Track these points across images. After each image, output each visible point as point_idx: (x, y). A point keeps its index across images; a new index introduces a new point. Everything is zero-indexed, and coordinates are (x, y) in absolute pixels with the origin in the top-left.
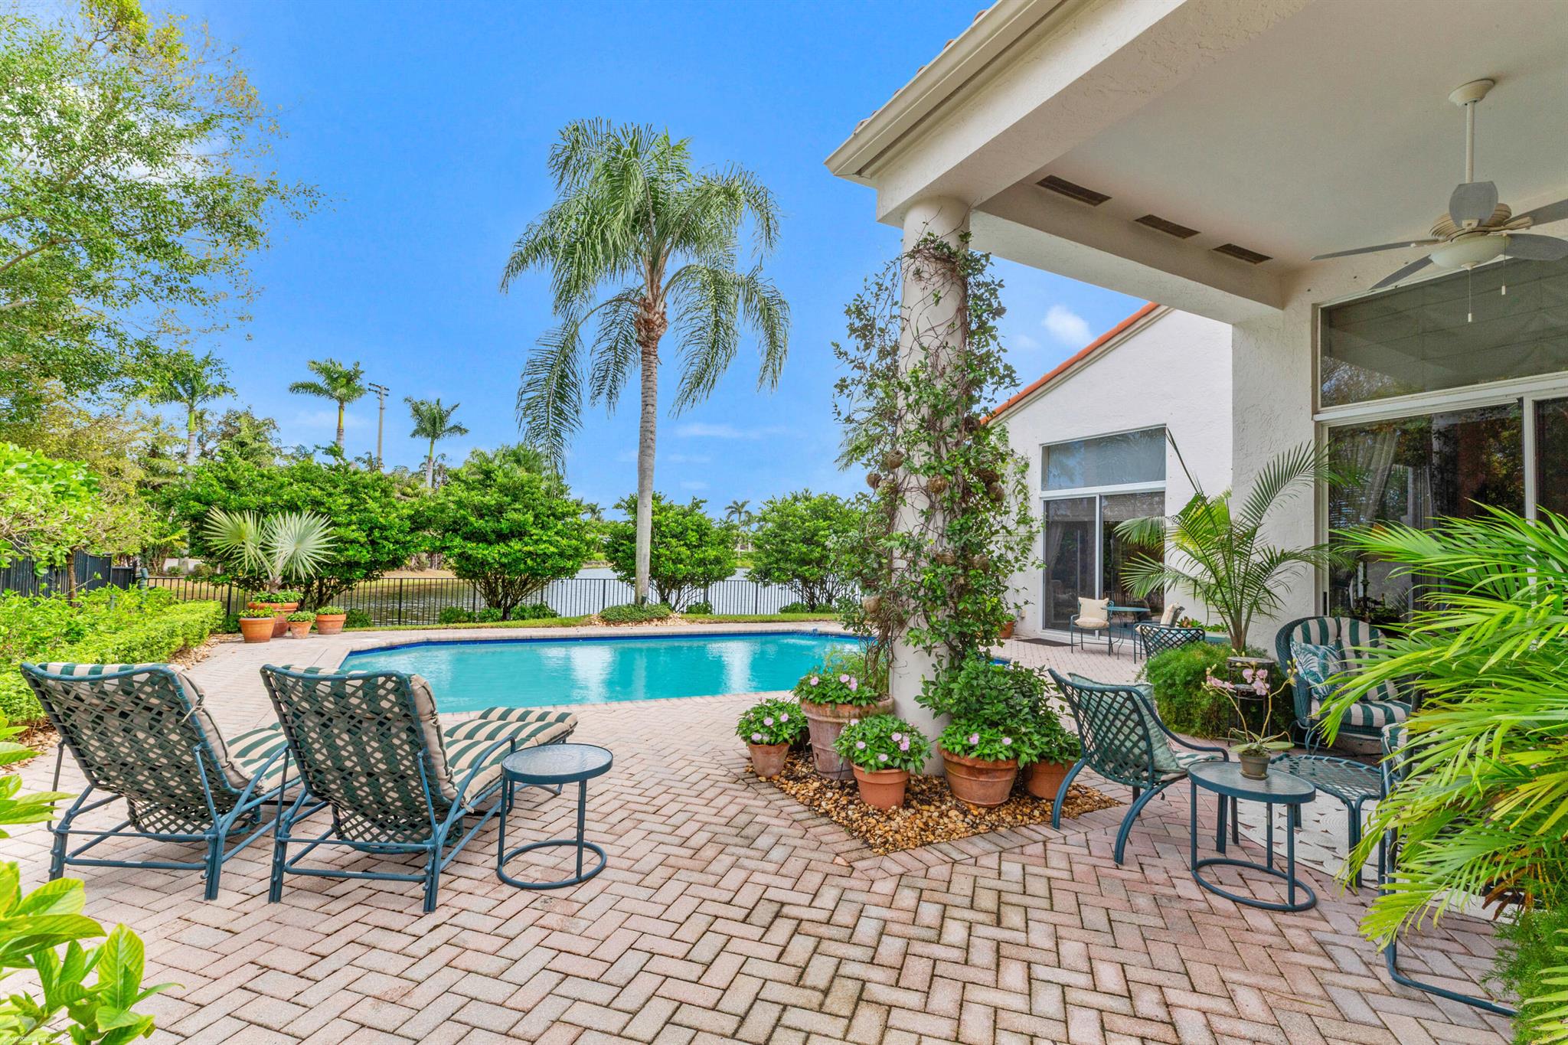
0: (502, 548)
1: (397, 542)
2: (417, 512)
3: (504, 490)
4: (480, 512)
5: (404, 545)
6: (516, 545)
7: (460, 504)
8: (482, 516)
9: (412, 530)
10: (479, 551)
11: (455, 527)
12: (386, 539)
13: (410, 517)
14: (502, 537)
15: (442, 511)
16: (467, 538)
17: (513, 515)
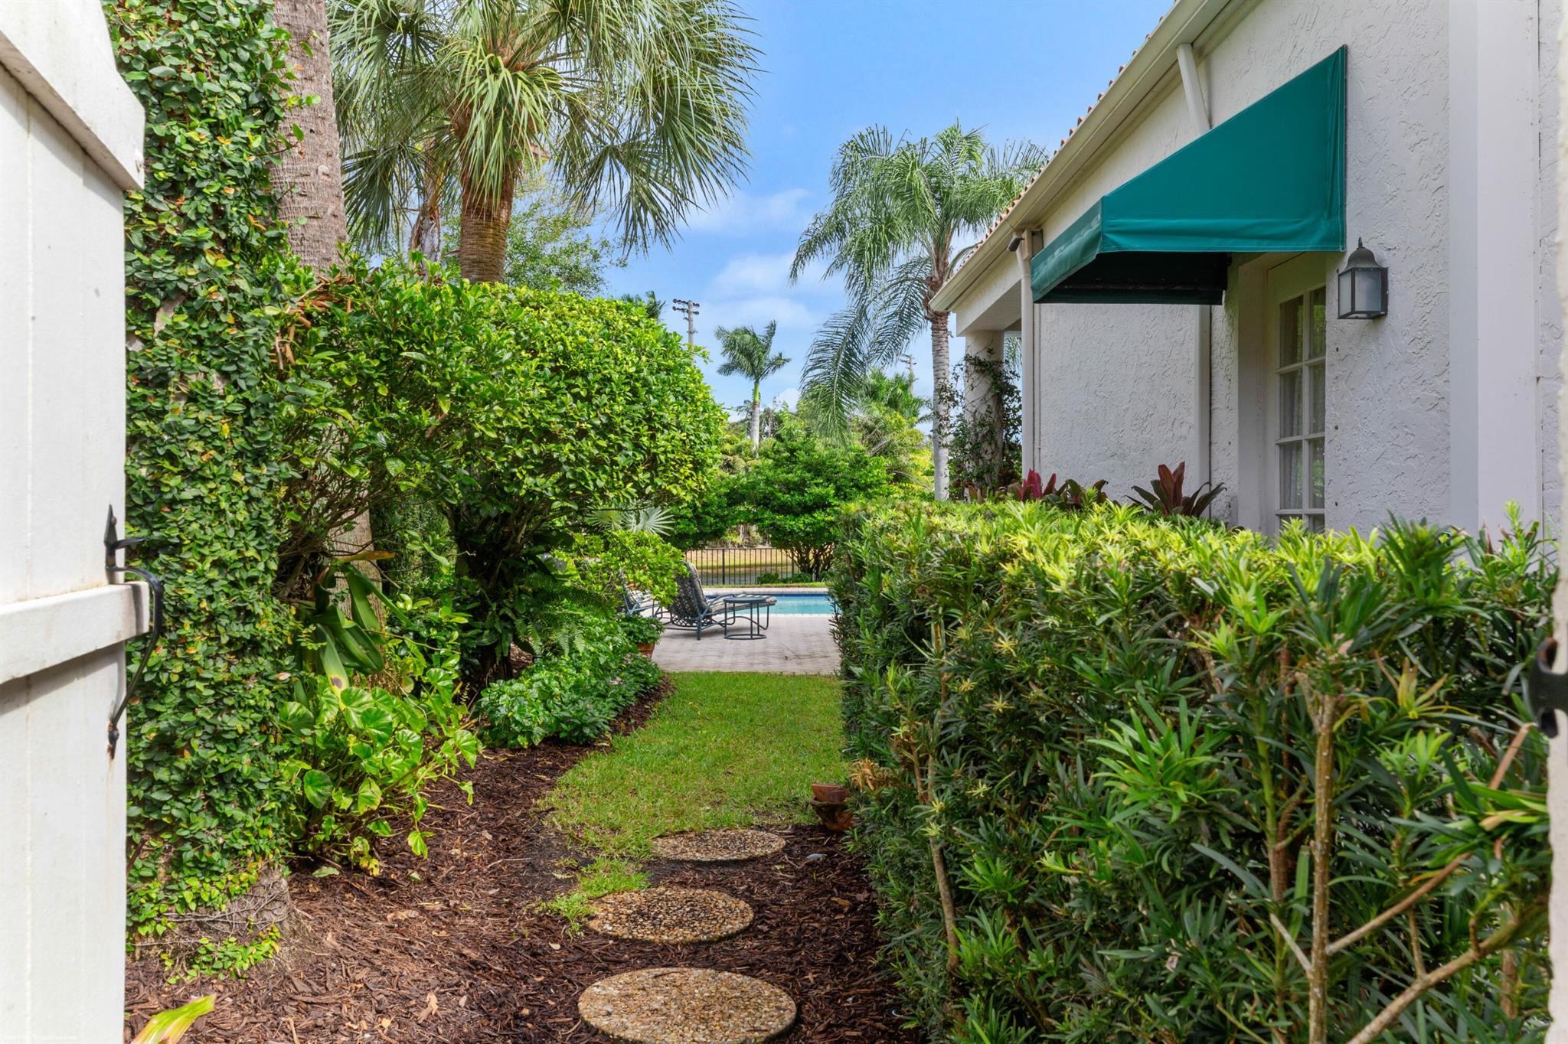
0: (808, 519)
1: (717, 516)
2: (733, 490)
3: (808, 467)
4: (789, 487)
5: (723, 519)
6: (819, 516)
7: (768, 482)
8: (789, 490)
9: (729, 505)
10: (790, 523)
11: (765, 502)
12: (708, 514)
13: (727, 495)
14: (808, 509)
15: (754, 488)
16: (775, 511)
17: (816, 490)
